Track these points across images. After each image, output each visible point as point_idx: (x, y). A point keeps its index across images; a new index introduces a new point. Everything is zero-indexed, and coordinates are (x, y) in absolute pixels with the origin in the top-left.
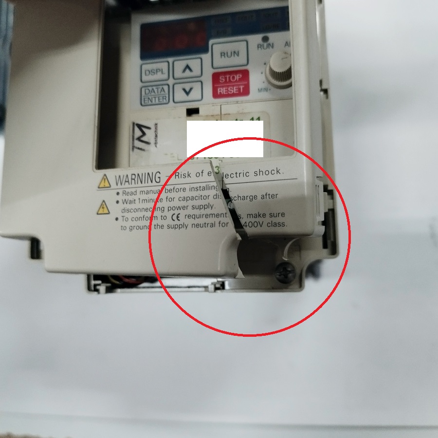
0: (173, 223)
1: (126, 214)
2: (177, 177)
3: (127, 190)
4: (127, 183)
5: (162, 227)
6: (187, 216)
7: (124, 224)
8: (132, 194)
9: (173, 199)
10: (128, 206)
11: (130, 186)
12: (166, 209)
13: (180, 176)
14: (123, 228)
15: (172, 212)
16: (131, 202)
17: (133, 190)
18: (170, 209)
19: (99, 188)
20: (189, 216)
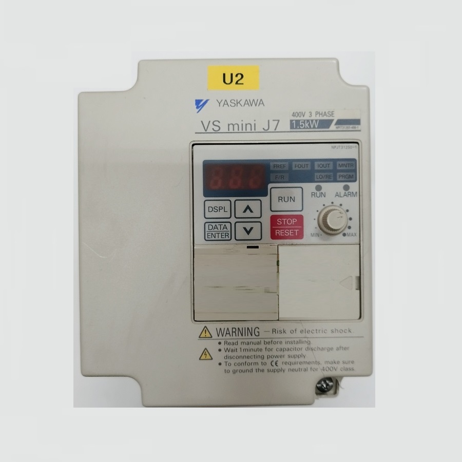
0: (272, 368)
1: (229, 361)
2: (274, 332)
3: (228, 341)
4: (228, 335)
5: (263, 371)
6: (284, 363)
7: (227, 368)
8: (233, 344)
9: (271, 350)
10: (230, 354)
11: (231, 337)
12: (266, 357)
13: (276, 332)
14: (227, 371)
15: (271, 360)
16: (232, 351)
17: (235, 341)
18: (269, 357)
19: (200, 337)
20: (286, 363)
